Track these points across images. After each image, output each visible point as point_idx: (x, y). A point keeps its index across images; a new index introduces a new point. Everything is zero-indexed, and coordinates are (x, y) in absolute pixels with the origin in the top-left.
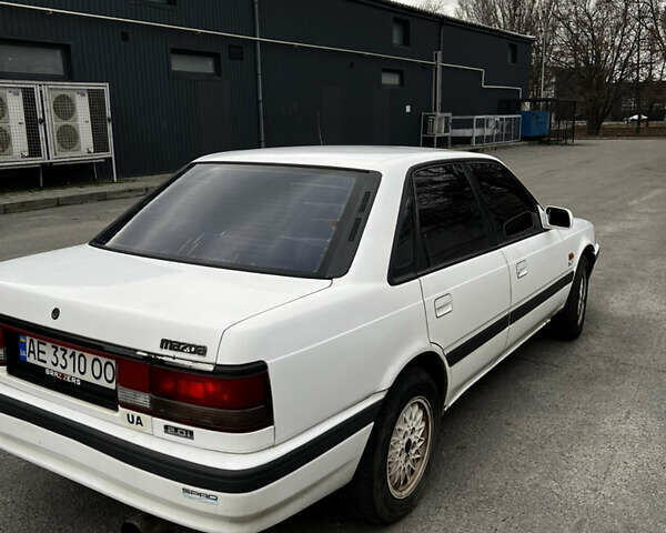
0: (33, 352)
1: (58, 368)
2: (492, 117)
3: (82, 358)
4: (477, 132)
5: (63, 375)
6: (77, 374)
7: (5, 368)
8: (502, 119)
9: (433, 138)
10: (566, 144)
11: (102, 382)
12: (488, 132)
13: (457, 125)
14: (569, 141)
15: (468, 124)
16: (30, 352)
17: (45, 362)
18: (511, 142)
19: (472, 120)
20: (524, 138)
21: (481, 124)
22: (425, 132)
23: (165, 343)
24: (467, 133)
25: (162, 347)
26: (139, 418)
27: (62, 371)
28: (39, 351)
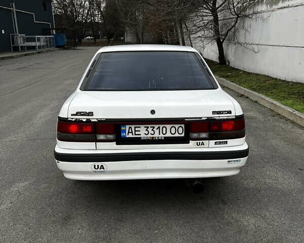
0: (132, 132)
1: (150, 135)
2: (42, 36)
3: (164, 128)
4: (38, 44)
5: (153, 138)
6: (161, 135)
7: (115, 142)
8: (46, 38)
9: (18, 47)
10: (74, 49)
11: (177, 135)
12: (42, 44)
13: (28, 40)
14: (76, 48)
15: (33, 40)
16: (129, 132)
17: (140, 135)
18: (52, 49)
19: (35, 38)
20: (57, 47)
21: (39, 40)
22: (13, 44)
23: (214, 113)
24: (33, 44)
25: (213, 114)
26: (203, 142)
27: (153, 136)
28: (135, 131)
